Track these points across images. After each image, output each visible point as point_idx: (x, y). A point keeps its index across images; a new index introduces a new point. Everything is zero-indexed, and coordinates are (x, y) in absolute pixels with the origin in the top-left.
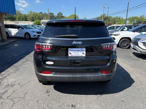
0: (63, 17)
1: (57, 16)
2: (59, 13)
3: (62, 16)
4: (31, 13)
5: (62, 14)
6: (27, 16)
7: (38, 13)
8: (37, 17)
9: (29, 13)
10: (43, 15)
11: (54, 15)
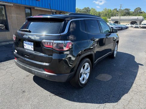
0: (142, 13)
1: (133, 12)
2: (136, 9)
3: (140, 12)
4: (105, 9)
5: (140, 9)
6: (101, 13)
7: (112, 10)
8: (110, 14)
9: (103, 10)
10: (117, 11)
11: (130, 11)
